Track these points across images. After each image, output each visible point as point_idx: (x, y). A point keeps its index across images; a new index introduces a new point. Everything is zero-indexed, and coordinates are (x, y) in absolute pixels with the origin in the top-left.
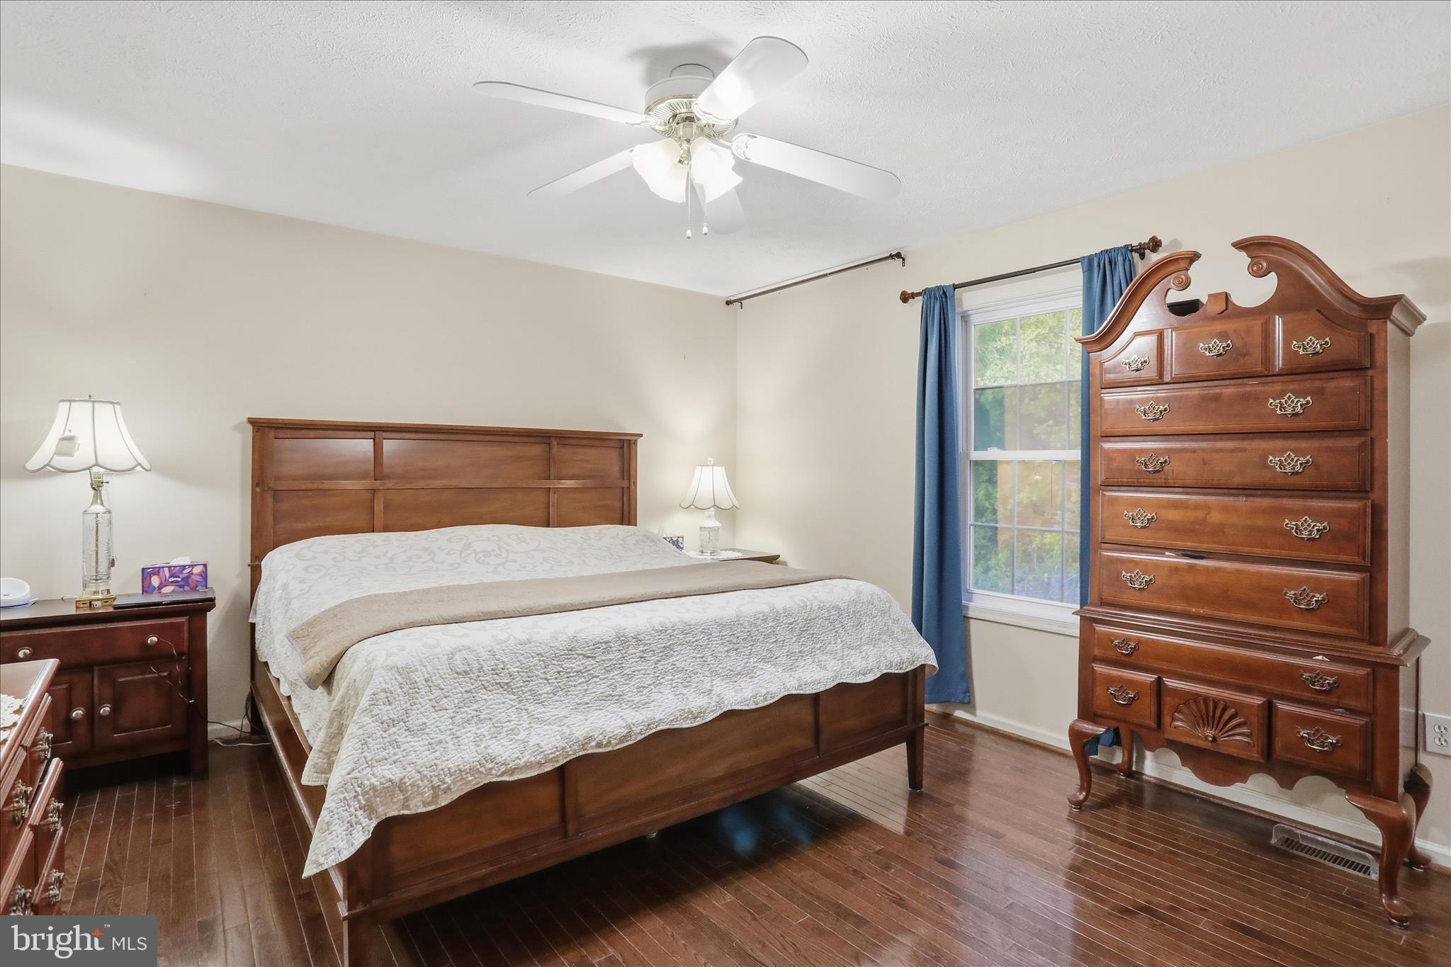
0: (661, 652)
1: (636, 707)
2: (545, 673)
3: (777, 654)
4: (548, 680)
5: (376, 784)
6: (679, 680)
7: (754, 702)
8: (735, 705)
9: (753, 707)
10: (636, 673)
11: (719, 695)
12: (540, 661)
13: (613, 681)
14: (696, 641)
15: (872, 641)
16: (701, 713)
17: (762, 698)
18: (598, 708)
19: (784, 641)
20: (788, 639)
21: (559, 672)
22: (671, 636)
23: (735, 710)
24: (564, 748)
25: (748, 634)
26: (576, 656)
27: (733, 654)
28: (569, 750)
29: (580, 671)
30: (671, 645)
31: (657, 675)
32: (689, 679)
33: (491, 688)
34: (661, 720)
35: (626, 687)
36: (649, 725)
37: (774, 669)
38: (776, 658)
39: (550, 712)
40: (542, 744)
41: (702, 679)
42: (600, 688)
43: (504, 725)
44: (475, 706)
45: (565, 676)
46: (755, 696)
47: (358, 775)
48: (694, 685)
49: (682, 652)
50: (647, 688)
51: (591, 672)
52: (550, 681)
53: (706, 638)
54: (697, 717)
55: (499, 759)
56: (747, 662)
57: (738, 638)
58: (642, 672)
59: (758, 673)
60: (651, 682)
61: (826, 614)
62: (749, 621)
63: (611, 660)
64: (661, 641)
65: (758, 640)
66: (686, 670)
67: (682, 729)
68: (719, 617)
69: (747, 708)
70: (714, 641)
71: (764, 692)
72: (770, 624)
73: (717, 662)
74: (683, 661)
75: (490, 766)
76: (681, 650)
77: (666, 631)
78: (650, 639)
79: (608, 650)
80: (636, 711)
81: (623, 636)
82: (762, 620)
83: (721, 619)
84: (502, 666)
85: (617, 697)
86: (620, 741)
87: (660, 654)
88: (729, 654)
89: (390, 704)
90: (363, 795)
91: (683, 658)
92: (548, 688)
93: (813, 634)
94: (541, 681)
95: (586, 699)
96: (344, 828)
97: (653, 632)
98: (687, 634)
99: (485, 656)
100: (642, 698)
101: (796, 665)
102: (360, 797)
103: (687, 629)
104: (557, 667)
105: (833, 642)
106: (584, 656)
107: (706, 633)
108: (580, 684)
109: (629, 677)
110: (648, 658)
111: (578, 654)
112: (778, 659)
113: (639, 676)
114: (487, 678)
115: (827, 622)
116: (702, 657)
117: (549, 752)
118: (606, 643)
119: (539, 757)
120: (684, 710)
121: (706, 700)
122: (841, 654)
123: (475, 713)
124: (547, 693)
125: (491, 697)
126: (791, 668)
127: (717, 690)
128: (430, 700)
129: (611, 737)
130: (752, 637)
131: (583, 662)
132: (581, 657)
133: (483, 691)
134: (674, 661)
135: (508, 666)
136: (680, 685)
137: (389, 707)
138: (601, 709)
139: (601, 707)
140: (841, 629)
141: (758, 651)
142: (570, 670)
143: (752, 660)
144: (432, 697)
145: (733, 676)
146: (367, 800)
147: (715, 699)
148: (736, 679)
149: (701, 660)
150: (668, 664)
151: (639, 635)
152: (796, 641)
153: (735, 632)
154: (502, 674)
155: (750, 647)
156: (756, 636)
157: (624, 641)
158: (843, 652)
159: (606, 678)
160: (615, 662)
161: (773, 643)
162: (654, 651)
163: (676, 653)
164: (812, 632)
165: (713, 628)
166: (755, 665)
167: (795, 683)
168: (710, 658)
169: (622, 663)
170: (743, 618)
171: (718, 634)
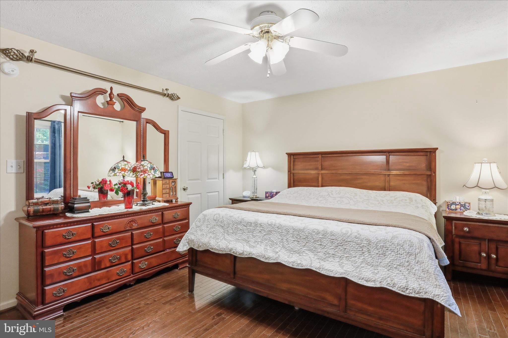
0: (267, 232)
1: (250, 247)
2: (232, 226)
3: (319, 250)
4: (232, 229)
5: (190, 238)
6: (269, 244)
7: (292, 264)
8: (283, 261)
9: (291, 266)
10: (256, 236)
11: (279, 255)
12: (232, 223)
13: (249, 236)
14: (282, 232)
15: (389, 267)
16: (269, 258)
17: (296, 264)
18: (241, 242)
19: (325, 246)
20: (328, 246)
21: (236, 228)
22: (273, 227)
23: (282, 263)
24: (225, 249)
25: (306, 237)
26: (241, 224)
27: (296, 243)
28: (226, 250)
29: (241, 229)
30: (272, 231)
31: (263, 239)
32: (273, 245)
33: (219, 226)
34: (254, 254)
35: (252, 239)
36: (250, 254)
37: (313, 256)
38: (318, 252)
39: (229, 238)
40: (221, 245)
41: (278, 247)
42: (244, 237)
43: (217, 237)
44: (214, 229)
45: (237, 229)
46: (294, 262)
47: (188, 235)
48: (273, 248)
49: (275, 235)
50: (258, 242)
51: (244, 231)
52: (233, 229)
53: (286, 232)
54: (266, 259)
55: (211, 244)
56: (301, 248)
57: (301, 237)
58: (259, 236)
59: (304, 255)
60: (260, 241)
61: (359, 242)
62: (309, 232)
63: (251, 229)
64: (269, 228)
65: (311, 241)
66: (274, 242)
67: (260, 260)
68: (295, 226)
69: (288, 265)
70: (289, 235)
71: (299, 262)
72: (320, 236)
73: (287, 243)
74: (274, 238)
75: (209, 245)
76: (275, 234)
77: (272, 225)
78: (265, 226)
79: (251, 226)
80: (250, 248)
81: (257, 222)
82: (316, 233)
83: (295, 227)
84: (223, 221)
85: (248, 241)
86: (239, 254)
87: (267, 233)
88: (294, 242)
89: (199, 222)
90: (188, 240)
91: (275, 237)
92: (232, 231)
93: (346, 249)
94: (231, 228)
95: (240, 238)
96: (183, 245)
97: (267, 224)
98: (279, 229)
99: (221, 217)
100: (254, 245)
101: (327, 259)
102: (187, 240)
103: (280, 227)
104: (236, 226)
105: (358, 257)
106: (244, 225)
107: (287, 230)
108: (240, 233)
109: (254, 237)
110: (262, 233)
111: (242, 224)
112: (319, 253)
113: (257, 237)
114: (219, 223)
115: (357, 246)
116: (282, 239)
117: (221, 248)
118: (251, 223)
119: (218, 248)
120: (263, 254)
121: (274, 255)
122: (358, 265)
123: (213, 231)
124: (231, 232)
125: (218, 229)
126: (324, 260)
127: (280, 253)
128: (206, 224)
129: (237, 252)
130: (308, 239)
131: (243, 227)
132: (243, 225)
133: (217, 226)
134: (270, 237)
135: (225, 222)
136: (269, 246)
137: (199, 223)
138: (241, 243)
139: (242, 243)
140: (367, 252)
141: (309, 246)
142: (239, 228)
143: (305, 248)
144: (207, 224)
145: (292, 251)
146: (188, 241)
147: (277, 256)
148: (293, 253)
149: (281, 240)
150: (268, 237)
151: (262, 224)
152: (333, 249)
153: (300, 234)
154: (223, 223)
155: (306, 243)
156: (310, 239)
157: (256, 224)
158: (361, 264)
159: (248, 234)
160: (251, 230)
161: (318, 245)
162: (265, 231)
163: (273, 234)
164: (345, 247)
165: (291, 229)
166: (304, 251)
167: (318, 265)
168: (285, 241)
169: (254, 231)
170: (306, 229)
171: (292, 233)
